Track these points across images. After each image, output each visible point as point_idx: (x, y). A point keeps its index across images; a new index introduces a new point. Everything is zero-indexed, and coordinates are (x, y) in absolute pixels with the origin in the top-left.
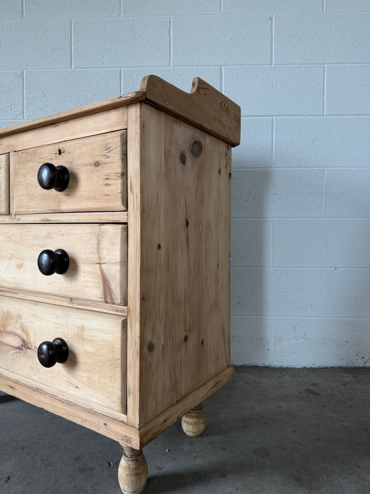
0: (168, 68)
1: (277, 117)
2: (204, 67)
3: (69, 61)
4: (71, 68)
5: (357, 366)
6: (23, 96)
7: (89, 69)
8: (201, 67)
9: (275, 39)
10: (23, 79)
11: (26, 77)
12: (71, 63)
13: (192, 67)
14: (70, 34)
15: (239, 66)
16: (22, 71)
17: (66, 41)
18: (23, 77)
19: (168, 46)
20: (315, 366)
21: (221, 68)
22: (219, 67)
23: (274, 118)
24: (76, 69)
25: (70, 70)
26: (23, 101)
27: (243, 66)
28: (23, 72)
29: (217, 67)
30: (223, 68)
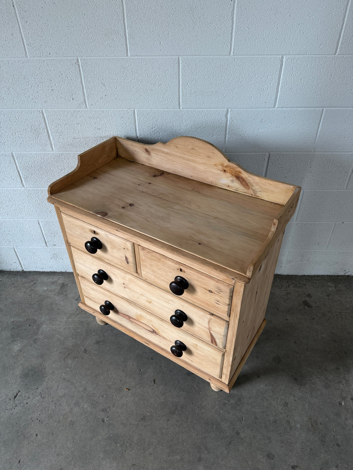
0: (228, 57)
1: (327, 108)
2: (266, 56)
3: (125, 47)
4: (127, 55)
5: (339, 274)
6: (82, 85)
7: (146, 57)
8: (262, 56)
9: (347, 24)
10: (79, 67)
11: (82, 65)
12: (127, 50)
13: (252, 56)
14: (122, 15)
15: (301, 56)
16: (76, 58)
17: (118, 23)
18: (79, 65)
19: (230, 32)
20: (311, 275)
21: (282, 58)
22: (281, 56)
23: (324, 109)
24: (132, 57)
25: (126, 57)
26: (83, 91)
27: (306, 56)
28: (78, 60)
29: (278, 57)
30: (284, 57)
